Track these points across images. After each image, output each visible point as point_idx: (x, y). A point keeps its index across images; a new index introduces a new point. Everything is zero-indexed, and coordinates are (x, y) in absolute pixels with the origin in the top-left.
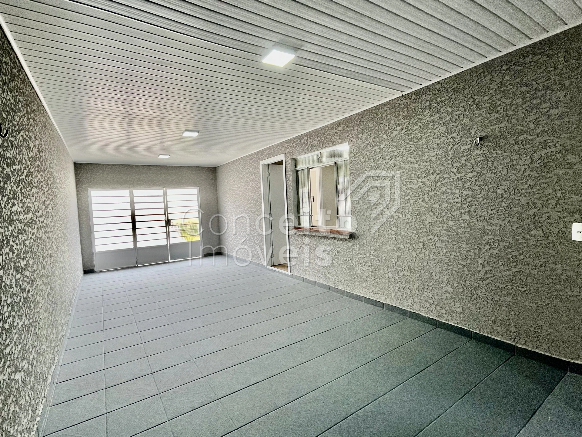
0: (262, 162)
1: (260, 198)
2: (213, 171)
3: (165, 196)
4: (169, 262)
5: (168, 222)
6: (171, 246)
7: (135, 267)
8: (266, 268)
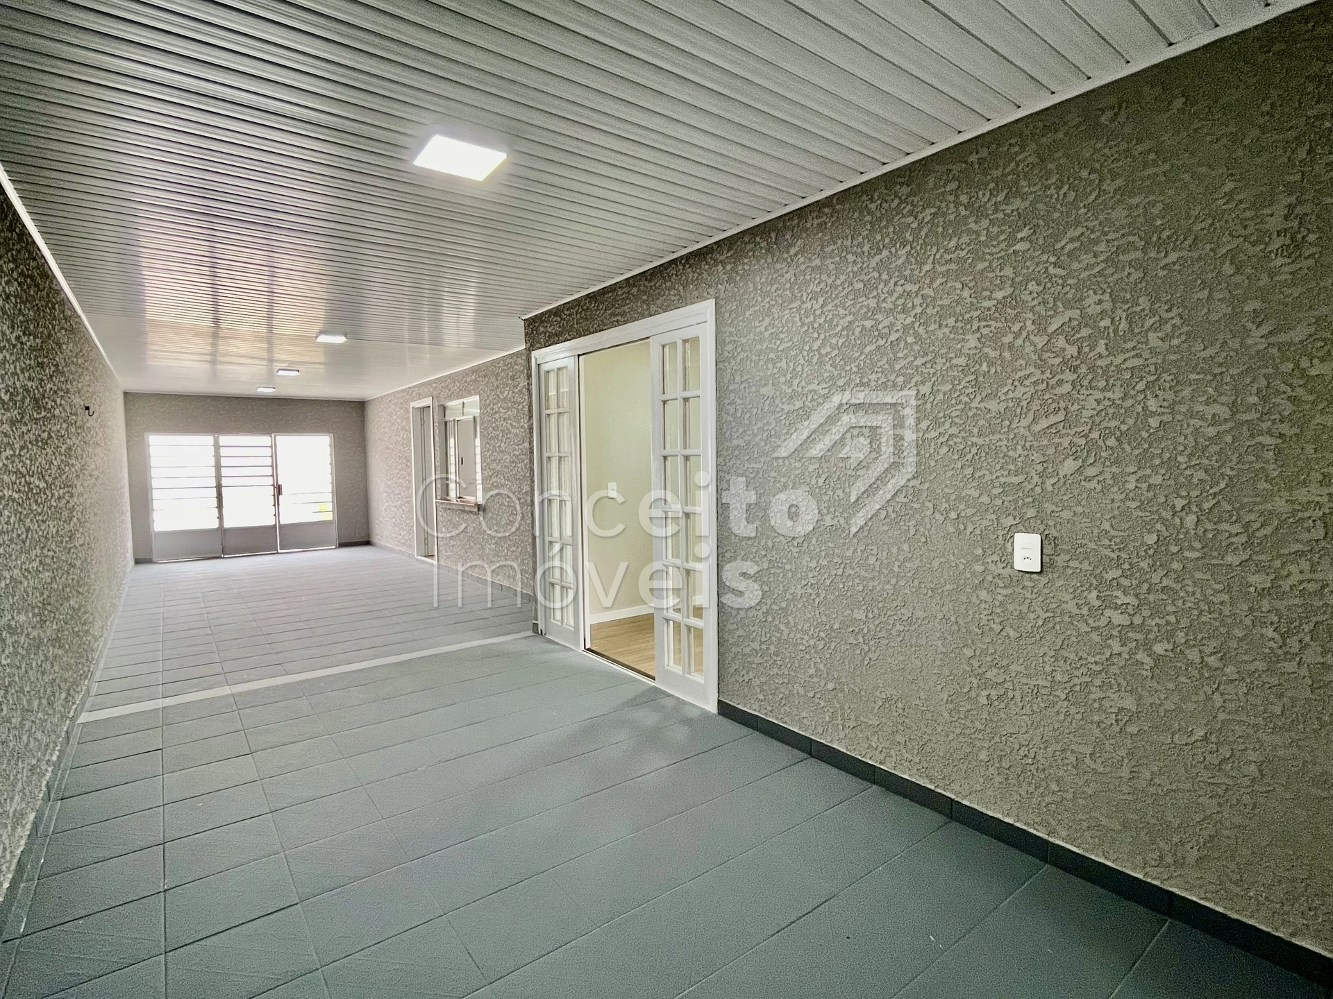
0: (413, 404)
1: (411, 456)
2: (360, 406)
3: (273, 447)
4: (278, 553)
5: (278, 489)
6: (282, 527)
7: (220, 557)
8: (417, 560)
